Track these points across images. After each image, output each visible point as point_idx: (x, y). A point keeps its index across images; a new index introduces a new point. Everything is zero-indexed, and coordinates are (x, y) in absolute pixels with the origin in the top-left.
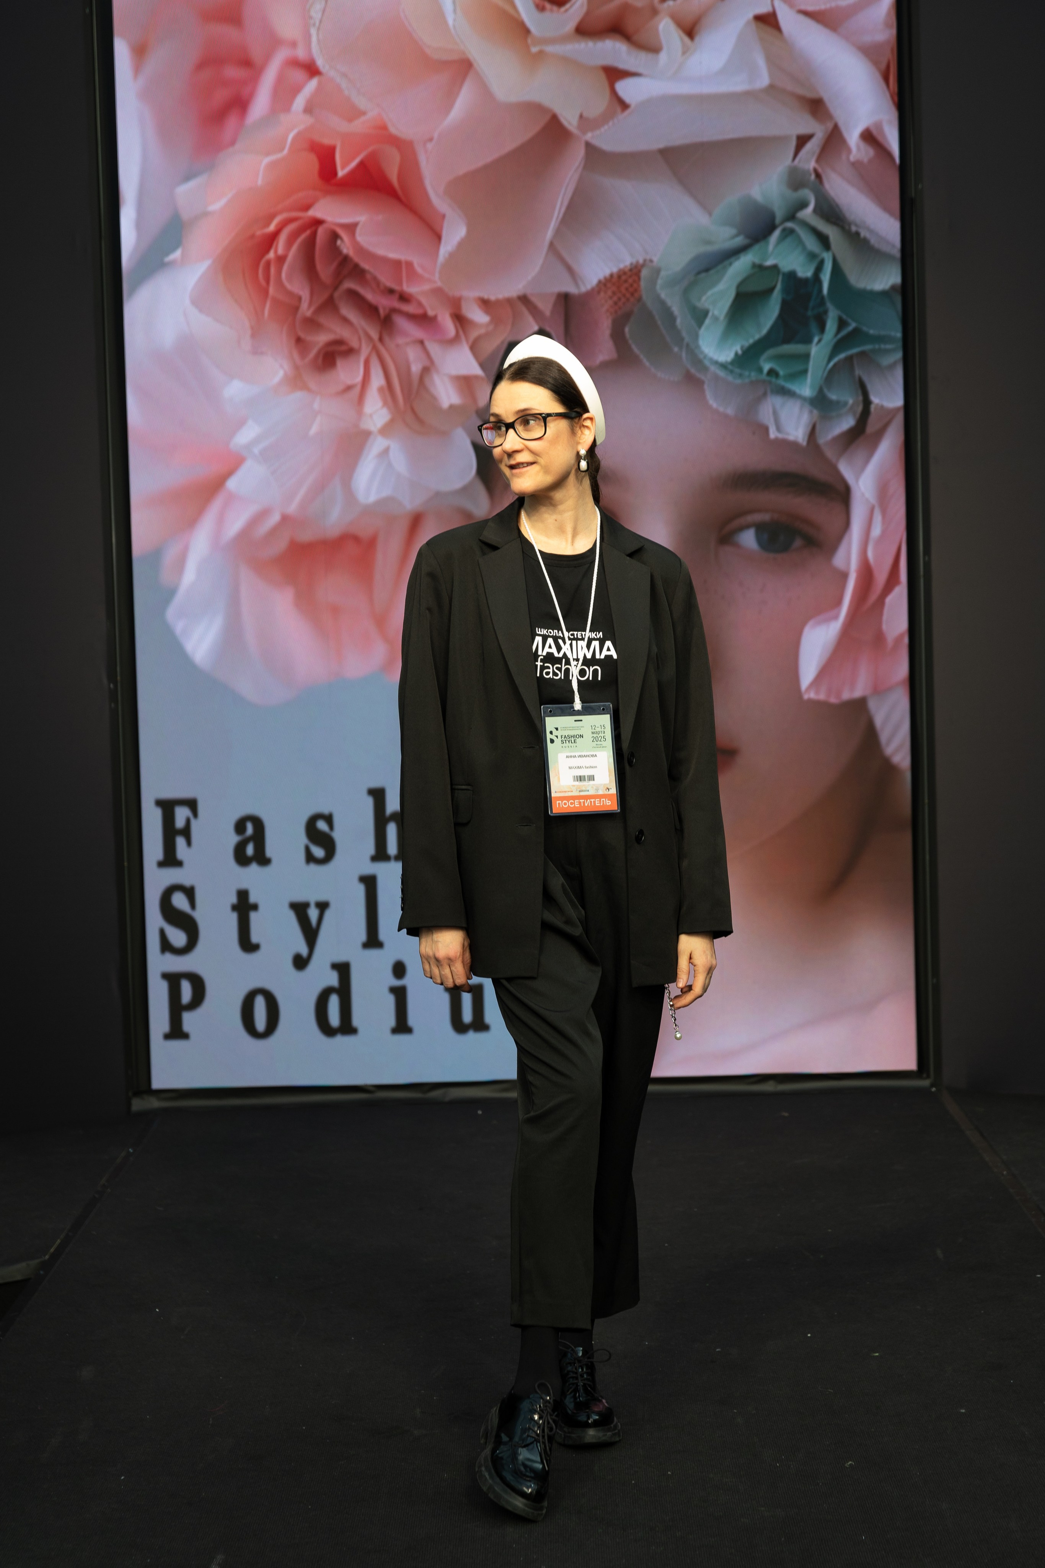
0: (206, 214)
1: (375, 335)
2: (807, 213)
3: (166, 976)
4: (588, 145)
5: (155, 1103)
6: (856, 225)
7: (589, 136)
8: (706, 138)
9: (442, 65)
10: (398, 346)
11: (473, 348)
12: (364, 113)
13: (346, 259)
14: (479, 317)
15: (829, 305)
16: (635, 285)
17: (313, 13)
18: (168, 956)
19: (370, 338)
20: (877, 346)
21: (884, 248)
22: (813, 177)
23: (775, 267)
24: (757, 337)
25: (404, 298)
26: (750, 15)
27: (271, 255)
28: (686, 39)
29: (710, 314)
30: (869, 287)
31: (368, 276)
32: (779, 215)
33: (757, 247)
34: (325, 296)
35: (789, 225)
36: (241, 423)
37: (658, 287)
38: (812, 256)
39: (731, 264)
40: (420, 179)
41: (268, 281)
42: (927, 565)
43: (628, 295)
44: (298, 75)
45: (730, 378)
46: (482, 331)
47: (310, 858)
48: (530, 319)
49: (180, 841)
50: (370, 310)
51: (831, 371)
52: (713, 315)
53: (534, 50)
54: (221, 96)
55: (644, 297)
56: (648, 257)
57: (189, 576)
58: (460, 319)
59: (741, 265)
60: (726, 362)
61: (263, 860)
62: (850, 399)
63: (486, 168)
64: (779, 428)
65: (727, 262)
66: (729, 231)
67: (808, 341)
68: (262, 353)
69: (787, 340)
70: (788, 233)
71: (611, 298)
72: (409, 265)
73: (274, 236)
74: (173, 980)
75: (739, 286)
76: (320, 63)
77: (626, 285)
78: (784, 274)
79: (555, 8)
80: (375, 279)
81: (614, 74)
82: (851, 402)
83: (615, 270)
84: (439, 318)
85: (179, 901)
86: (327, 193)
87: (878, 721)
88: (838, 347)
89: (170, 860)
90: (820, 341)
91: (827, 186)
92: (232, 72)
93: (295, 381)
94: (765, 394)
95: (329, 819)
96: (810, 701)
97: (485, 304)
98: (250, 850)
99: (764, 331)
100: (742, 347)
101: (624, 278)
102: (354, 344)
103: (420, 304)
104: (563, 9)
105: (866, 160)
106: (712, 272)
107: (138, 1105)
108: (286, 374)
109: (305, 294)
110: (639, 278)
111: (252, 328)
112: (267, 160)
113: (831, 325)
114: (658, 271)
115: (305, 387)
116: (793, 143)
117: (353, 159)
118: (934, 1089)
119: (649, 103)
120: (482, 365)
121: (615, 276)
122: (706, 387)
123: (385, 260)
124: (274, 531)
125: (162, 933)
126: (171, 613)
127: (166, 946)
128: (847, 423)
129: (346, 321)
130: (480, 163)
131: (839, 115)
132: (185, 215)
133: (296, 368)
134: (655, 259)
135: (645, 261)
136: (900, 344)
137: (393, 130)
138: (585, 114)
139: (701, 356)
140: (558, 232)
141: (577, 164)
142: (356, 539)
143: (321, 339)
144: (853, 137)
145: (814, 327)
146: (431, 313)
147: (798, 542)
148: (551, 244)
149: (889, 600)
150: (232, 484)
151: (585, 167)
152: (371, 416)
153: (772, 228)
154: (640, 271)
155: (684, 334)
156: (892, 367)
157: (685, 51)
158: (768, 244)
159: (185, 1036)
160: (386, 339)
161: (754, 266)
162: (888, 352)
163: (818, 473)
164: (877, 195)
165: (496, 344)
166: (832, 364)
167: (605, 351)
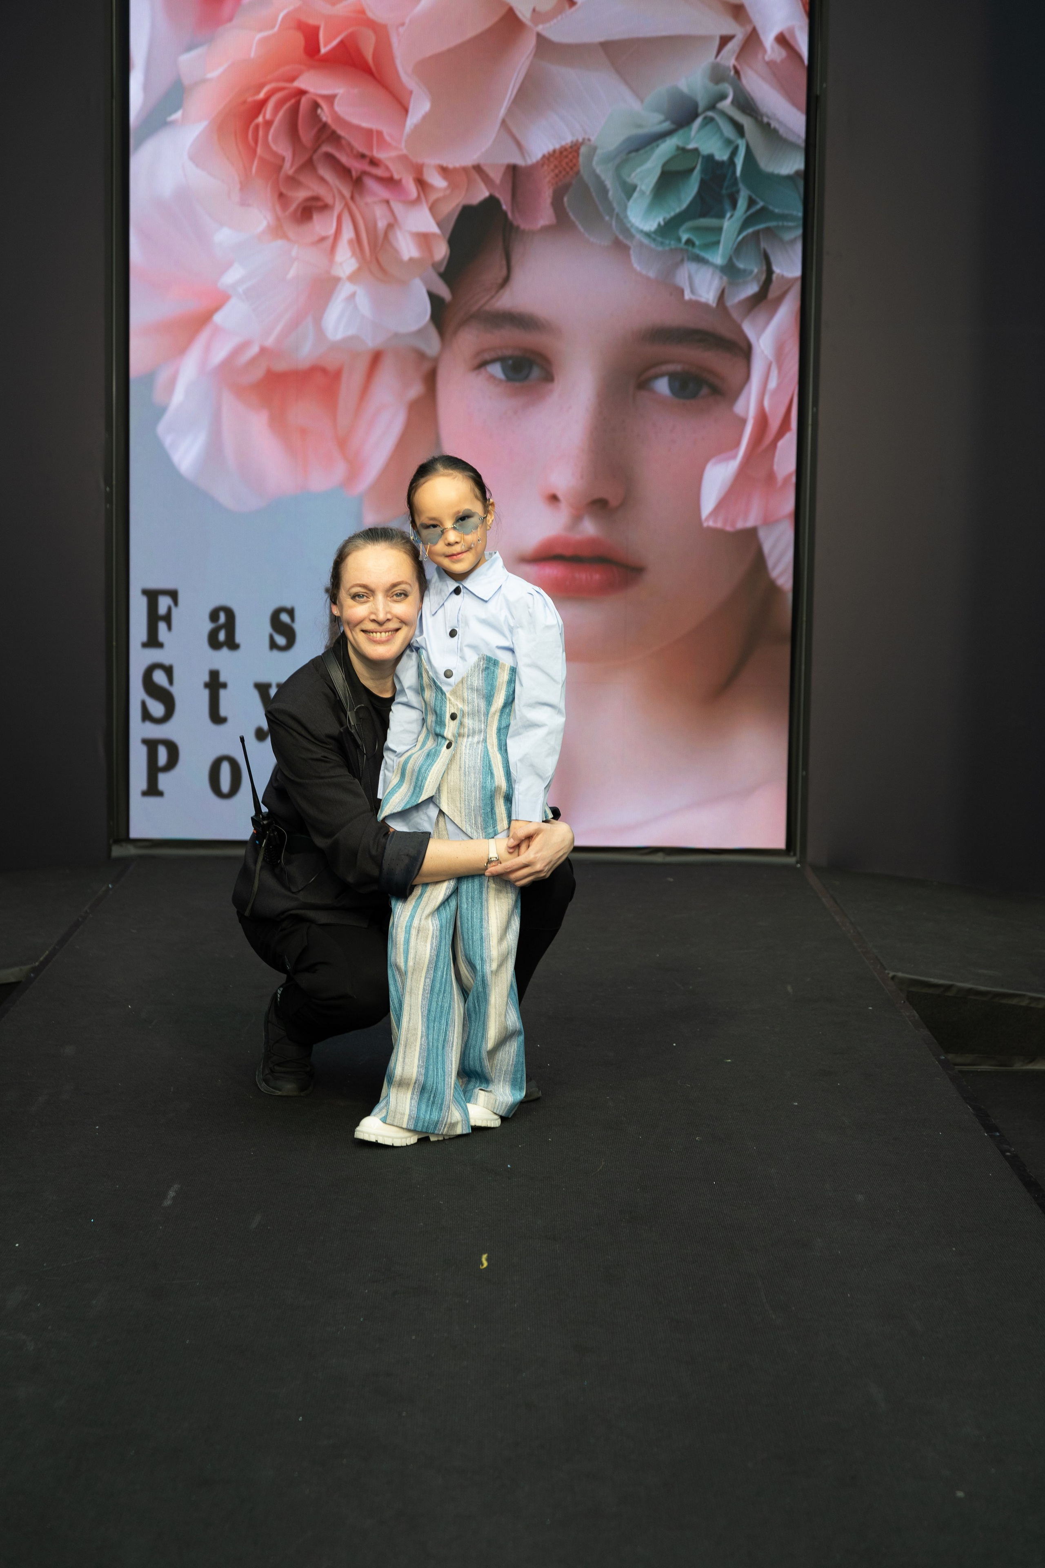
3: (145, 742)
5: (131, 851)
8: (641, 34)
10: (367, 204)
11: (432, 209)
14: (438, 182)
15: (741, 186)
16: (574, 161)
18: (148, 725)
20: (780, 224)
24: (678, 210)
30: (776, 172)
36: (227, 266)
42: (815, 416)
43: (568, 169)
45: (653, 245)
46: (440, 195)
47: (273, 645)
48: (482, 186)
49: (162, 626)
52: (641, 190)
55: (582, 171)
57: (178, 396)
58: (421, 183)
60: (650, 231)
61: (232, 645)
62: (756, 268)
64: (692, 291)
67: (721, 216)
68: (249, 205)
69: (703, 215)
71: (553, 170)
74: (151, 745)
78: (704, 157)
80: (349, 144)
82: (756, 270)
84: (404, 181)
85: (159, 677)
86: (311, 67)
87: (766, 548)
88: (747, 222)
89: (153, 641)
90: (731, 216)
91: (744, 81)
93: (277, 231)
94: (682, 261)
95: (291, 612)
96: (709, 529)
97: (444, 171)
98: (222, 636)
99: (684, 206)
105: (778, 60)
107: (117, 851)
108: (268, 224)
109: (288, 155)
111: (241, 183)
113: (742, 203)
115: (284, 236)
117: (334, 38)
118: (799, 865)
120: (439, 225)
121: (557, 152)
122: (632, 252)
124: (254, 360)
125: (144, 704)
126: (161, 428)
127: (146, 716)
128: (752, 289)
131: (757, 20)
133: (278, 219)
139: (629, 225)
141: (529, 52)
142: (324, 371)
145: (727, 205)
147: (705, 391)
149: (780, 444)
150: (218, 318)
151: (535, 55)
152: (341, 264)
154: (579, 148)
155: (615, 205)
156: (793, 242)
158: (690, 130)
159: (160, 794)
161: (678, 148)
162: (789, 228)
163: (724, 331)
164: (786, 91)
165: (452, 207)
166: (741, 237)
167: (545, 216)
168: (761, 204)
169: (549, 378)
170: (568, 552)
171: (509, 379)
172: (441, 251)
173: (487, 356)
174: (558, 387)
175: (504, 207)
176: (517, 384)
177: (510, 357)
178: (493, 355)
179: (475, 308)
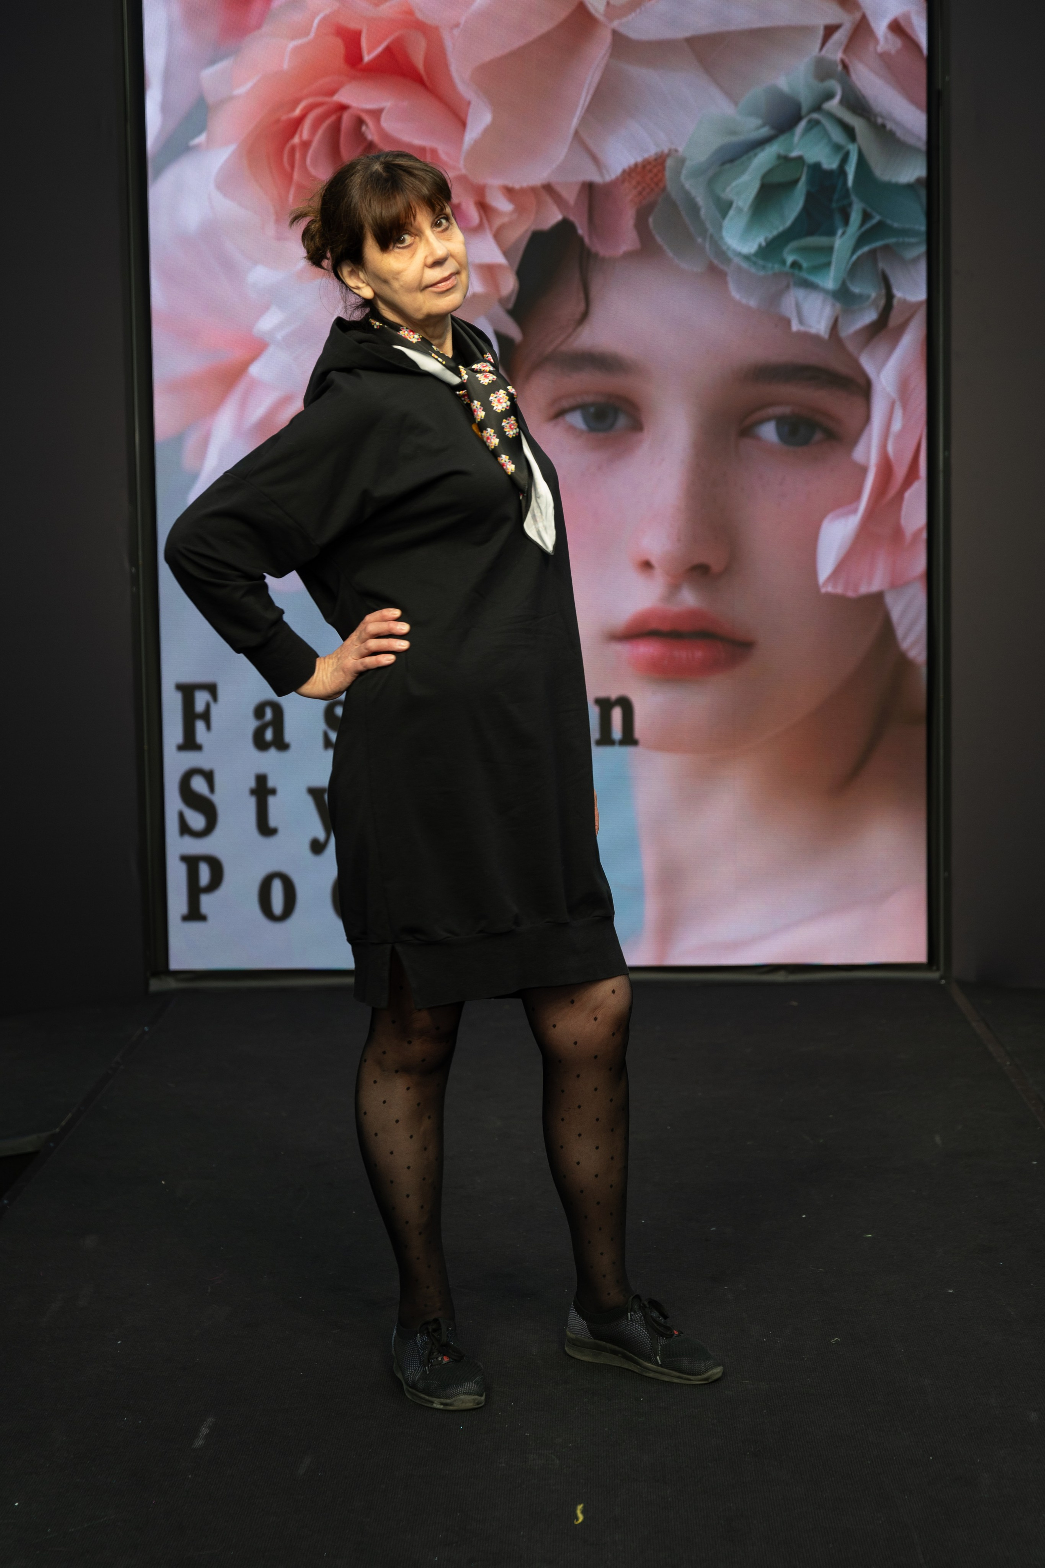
0: (231, 98)
2: (833, 104)
3: (185, 859)
4: (615, 33)
5: (172, 984)
6: (882, 117)
7: (616, 24)
8: (733, 27)
11: (497, 236)
14: (503, 205)
15: (854, 198)
16: (660, 175)
18: (188, 840)
20: (901, 240)
21: (911, 141)
22: (840, 68)
23: (800, 159)
24: (781, 228)
27: (296, 140)
29: (734, 205)
30: (894, 180)
32: (805, 106)
33: (782, 138)
35: (815, 116)
36: (263, 310)
37: (683, 177)
38: (837, 148)
39: (756, 155)
40: (446, 65)
41: (292, 165)
42: (947, 461)
43: (652, 185)
45: (753, 270)
46: (506, 219)
48: (554, 208)
49: (200, 726)
51: (855, 264)
52: (737, 206)
55: (669, 187)
56: (673, 147)
57: (211, 461)
58: (484, 207)
59: (766, 157)
60: (750, 254)
61: (281, 744)
62: (873, 292)
63: (513, 54)
64: (801, 321)
65: (752, 153)
66: (755, 122)
67: (832, 233)
68: (286, 239)
69: (811, 233)
70: (814, 124)
71: (635, 187)
72: (434, 151)
73: (300, 121)
74: (192, 862)
75: (764, 176)
77: (651, 175)
78: (809, 166)
82: (873, 295)
83: (640, 160)
84: (464, 206)
85: (199, 784)
86: (353, 78)
87: (895, 615)
88: (861, 240)
89: (190, 743)
90: (843, 234)
91: (854, 77)
94: (788, 287)
96: (828, 595)
97: (510, 192)
98: (269, 735)
99: (788, 223)
100: (766, 239)
101: (648, 167)
105: (893, 51)
106: (738, 162)
107: (155, 985)
110: (664, 168)
111: (276, 214)
112: (292, 44)
113: (855, 217)
114: (682, 161)
116: (821, 33)
117: (379, 43)
118: (943, 982)
120: (506, 254)
121: (640, 166)
122: (729, 278)
125: (181, 816)
127: (185, 829)
128: (870, 316)
130: (506, 50)
131: (867, 6)
132: (211, 99)
134: (680, 149)
135: (670, 151)
136: (924, 238)
137: (419, 15)
138: (613, 2)
139: (725, 248)
140: (583, 121)
141: (603, 52)
144: (881, 28)
145: (838, 219)
147: (818, 436)
148: (577, 133)
149: (908, 494)
150: (254, 370)
151: (611, 56)
153: (798, 118)
154: (664, 161)
155: (708, 225)
156: (915, 260)
158: (793, 135)
159: (203, 918)
161: (779, 157)
162: (911, 245)
163: (840, 366)
164: (904, 87)
165: (520, 233)
166: (855, 257)
167: (628, 241)
168: (877, 218)
169: (637, 426)
170: (665, 627)
171: (591, 429)
172: (509, 284)
173: (565, 404)
174: (648, 437)
175: (580, 231)
176: (601, 435)
177: (592, 404)
178: (571, 402)
179: (549, 349)
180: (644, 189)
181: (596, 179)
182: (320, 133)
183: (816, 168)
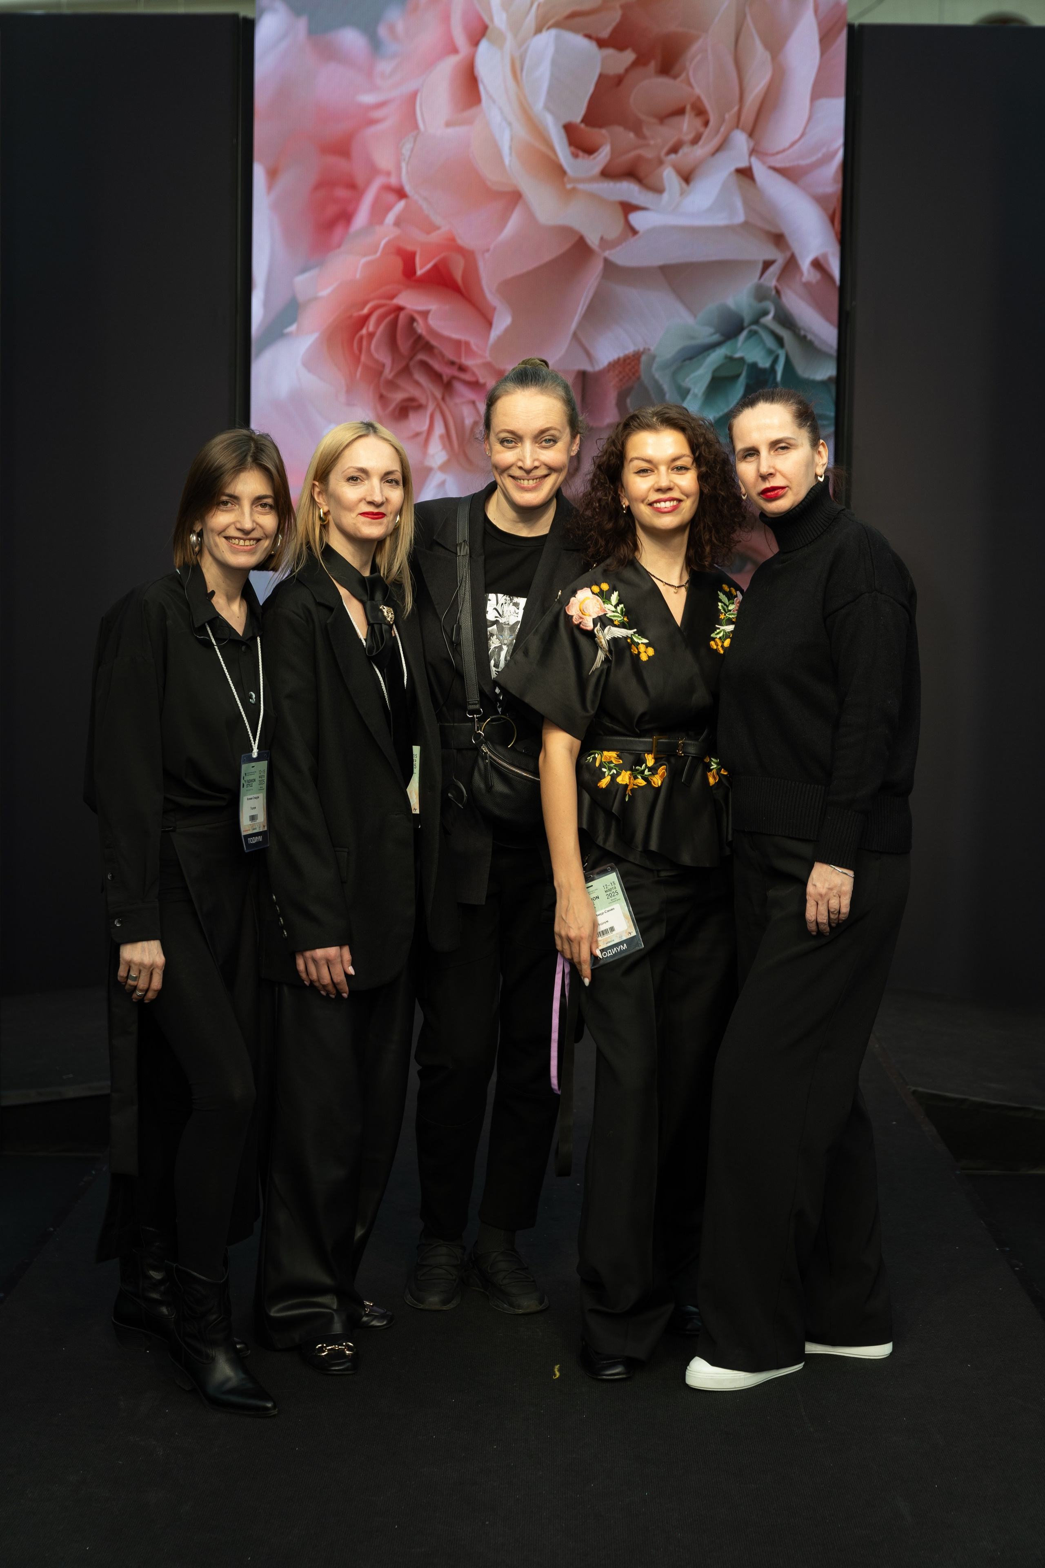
0: (316, 299)
1: (439, 395)
2: (768, 319)
4: (607, 261)
6: (805, 330)
7: (607, 254)
8: (695, 259)
9: (499, 195)
10: (456, 404)
12: (438, 228)
13: (420, 337)
16: (636, 368)
17: (404, 151)
19: (435, 398)
21: (825, 348)
22: (774, 292)
23: (742, 359)
24: (726, 411)
25: (462, 369)
26: (732, 168)
27: (364, 331)
28: (684, 184)
29: (692, 392)
30: (812, 377)
31: (436, 351)
32: (747, 321)
33: (729, 344)
34: (403, 364)
35: (754, 327)
37: (653, 370)
38: (770, 352)
39: (709, 355)
40: (478, 280)
41: (360, 350)
43: (630, 374)
44: (391, 197)
50: (436, 377)
52: (694, 392)
53: (569, 186)
54: (332, 210)
55: (643, 377)
56: (647, 347)
59: (716, 357)
63: (529, 273)
65: (706, 354)
66: (709, 330)
68: (353, 403)
70: (753, 333)
71: (617, 376)
72: (467, 344)
73: (366, 318)
75: (715, 371)
76: (408, 188)
77: (629, 367)
78: (748, 365)
79: (586, 156)
80: (441, 353)
81: (628, 208)
83: (621, 355)
84: (488, 385)
86: (408, 287)
91: (784, 299)
92: (341, 193)
100: (714, 418)
101: (628, 361)
102: (423, 401)
103: (474, 374)
104: (592, 157)
105: (814, 282)
106: (695, 360)
109: (388, 362)
110: (639, 362)
111: (347, 386)
112: (364, 260)
114: (653, 358)
116: (760, 267)
117: (429, 262)
119: (654, 231)
121: (622, 360)
123: (450, 340)
129: (417, 383)
130: (524, 270)
131: (796, 247)
132: (301, 299)
133: (379, 417)
134: (652, 348)
135: (644, 349)
136: (833, 421)
137: (460, 242)
138: (605, 237)
140: (580, 324)
141: (597, 274)
143: (398, 397)
144: (805, 264)
146: (482, 381)
148: (575, 334)
151: (603, 277)
152: (433, 456)
153: (741, 329)
154: (640, 357)
157: (683, 193)
158: (737, 341)
160: (447, 399)
161: (726, 357)
164: (821, 308)
167: (611, 415)
180: (624, 377)
181: (588, 368)
182: (382, 327)
183: (754, 366)
